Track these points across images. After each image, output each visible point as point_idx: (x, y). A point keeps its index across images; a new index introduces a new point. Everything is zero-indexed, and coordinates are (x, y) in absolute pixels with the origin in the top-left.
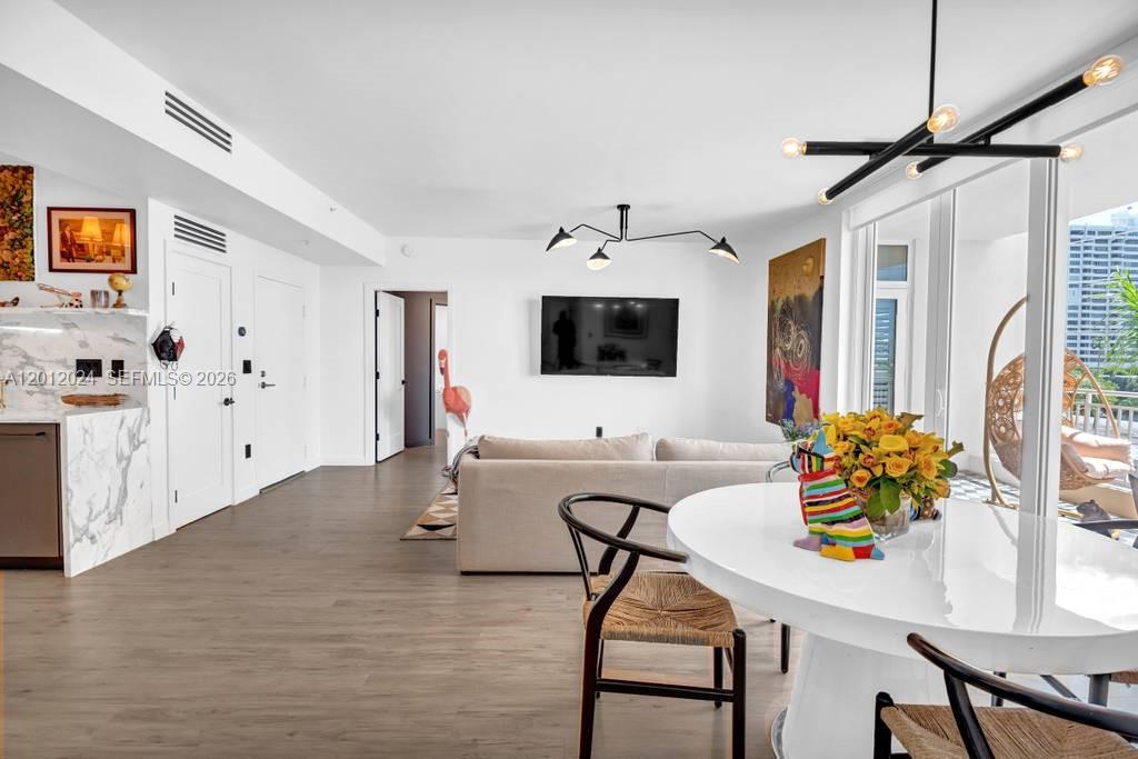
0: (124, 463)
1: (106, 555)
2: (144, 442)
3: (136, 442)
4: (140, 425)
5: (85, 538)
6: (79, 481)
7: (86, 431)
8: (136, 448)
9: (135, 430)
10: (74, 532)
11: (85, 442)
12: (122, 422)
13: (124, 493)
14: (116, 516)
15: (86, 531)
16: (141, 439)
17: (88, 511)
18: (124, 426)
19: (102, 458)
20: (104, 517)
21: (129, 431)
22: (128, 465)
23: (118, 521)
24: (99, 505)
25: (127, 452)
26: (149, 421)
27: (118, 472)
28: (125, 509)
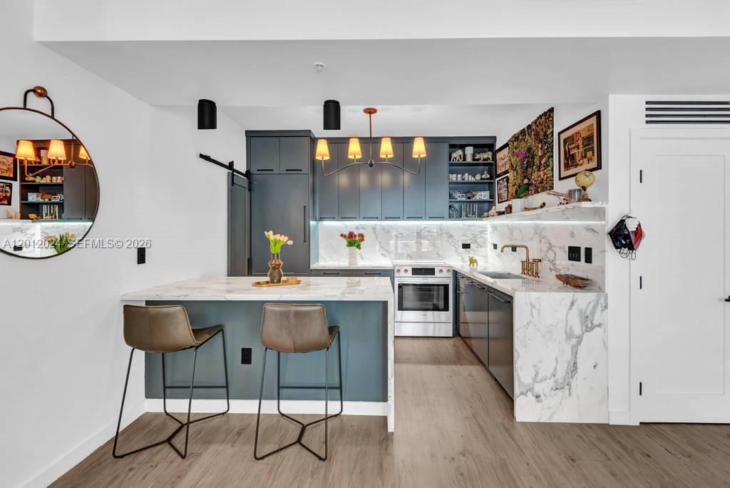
0: (574, 341)
1: (551, 416)
2: (599, 325)
3: (588, 323)
4: (594, 308)
5: (529, 393)
6: (525, 346)
7: (533, 306)
8: (590, 329)
9: (588, 313)
10: (519, 386)
11: (532, 314)
12: (572, 304)
13: (574, 368)
14: (564, 386)
15: (531, 389)
16: (596, 322)
17: (534, 373)
18: (574, 308)
19: (550, 332)
20: (551, 383)
21: (581, 312)
22: (579, 343)
23: (566, 391)
24: (545, 371)
25: (577, 331)
26: (606, 307)
27: (568, 349)
28: (574, 382)
